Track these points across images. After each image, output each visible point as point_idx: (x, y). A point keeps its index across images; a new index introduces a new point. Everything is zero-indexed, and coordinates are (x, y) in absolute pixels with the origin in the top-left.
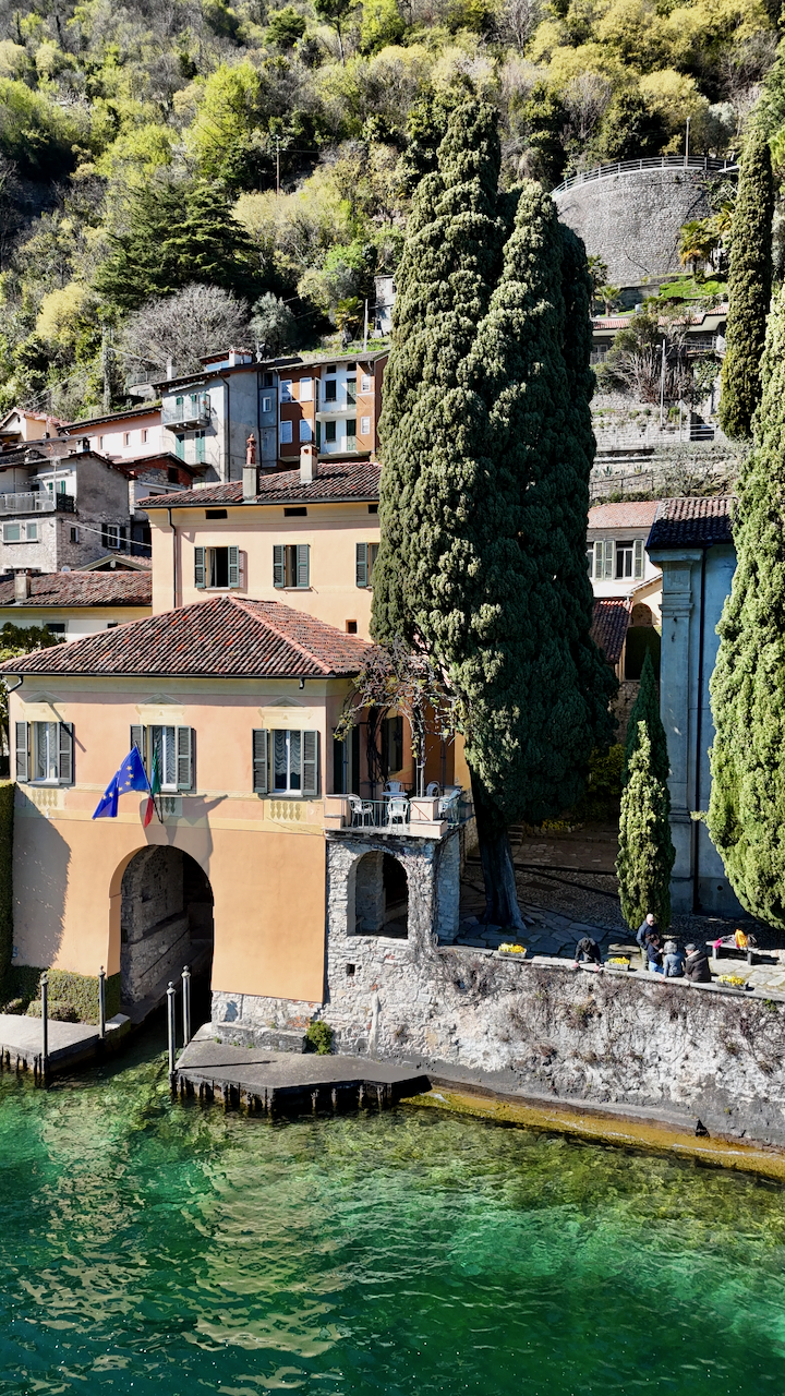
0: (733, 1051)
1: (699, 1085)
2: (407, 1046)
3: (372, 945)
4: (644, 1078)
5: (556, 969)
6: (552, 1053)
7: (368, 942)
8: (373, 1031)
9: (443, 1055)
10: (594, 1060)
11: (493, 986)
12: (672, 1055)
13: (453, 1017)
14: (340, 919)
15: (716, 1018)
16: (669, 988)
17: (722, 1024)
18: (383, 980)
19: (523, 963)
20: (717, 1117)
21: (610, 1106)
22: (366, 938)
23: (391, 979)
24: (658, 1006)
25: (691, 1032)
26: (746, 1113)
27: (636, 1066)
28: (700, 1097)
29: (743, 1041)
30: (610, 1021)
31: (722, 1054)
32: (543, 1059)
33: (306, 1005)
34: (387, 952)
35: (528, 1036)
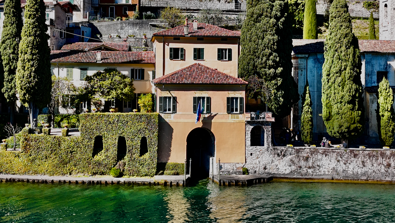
0: (338, 161)
1: (332, 169)
2: (266, 171)
3: (257, 148)
4: (320, 170)
5: (300, 149)
6: (300, 167)
7: (256, 147)
8: (258, 168)
9: (275, 171)
10: (309, 168)
11: (286, 154)
12: (326, 164)
13: (277, 163)
14: (249, 143)
15: (335, 154)
16: (325, 150)
17: (336, 156)
18: (260, 156)
19: (293, 148)
20: (335, 176)
21: (314, 177)
22: (255, 147)
23: (262, 155)
24: (323, 154)
25: (330, 159)
26: (341, 173)
27: (318, 168)
28: (332, 172)
29: (340, 159)
30: (313, 158)
31: (336, 162)
32: (299, 169)
33: (241, 164)
34: (261, 149)
35: (295, 164)
